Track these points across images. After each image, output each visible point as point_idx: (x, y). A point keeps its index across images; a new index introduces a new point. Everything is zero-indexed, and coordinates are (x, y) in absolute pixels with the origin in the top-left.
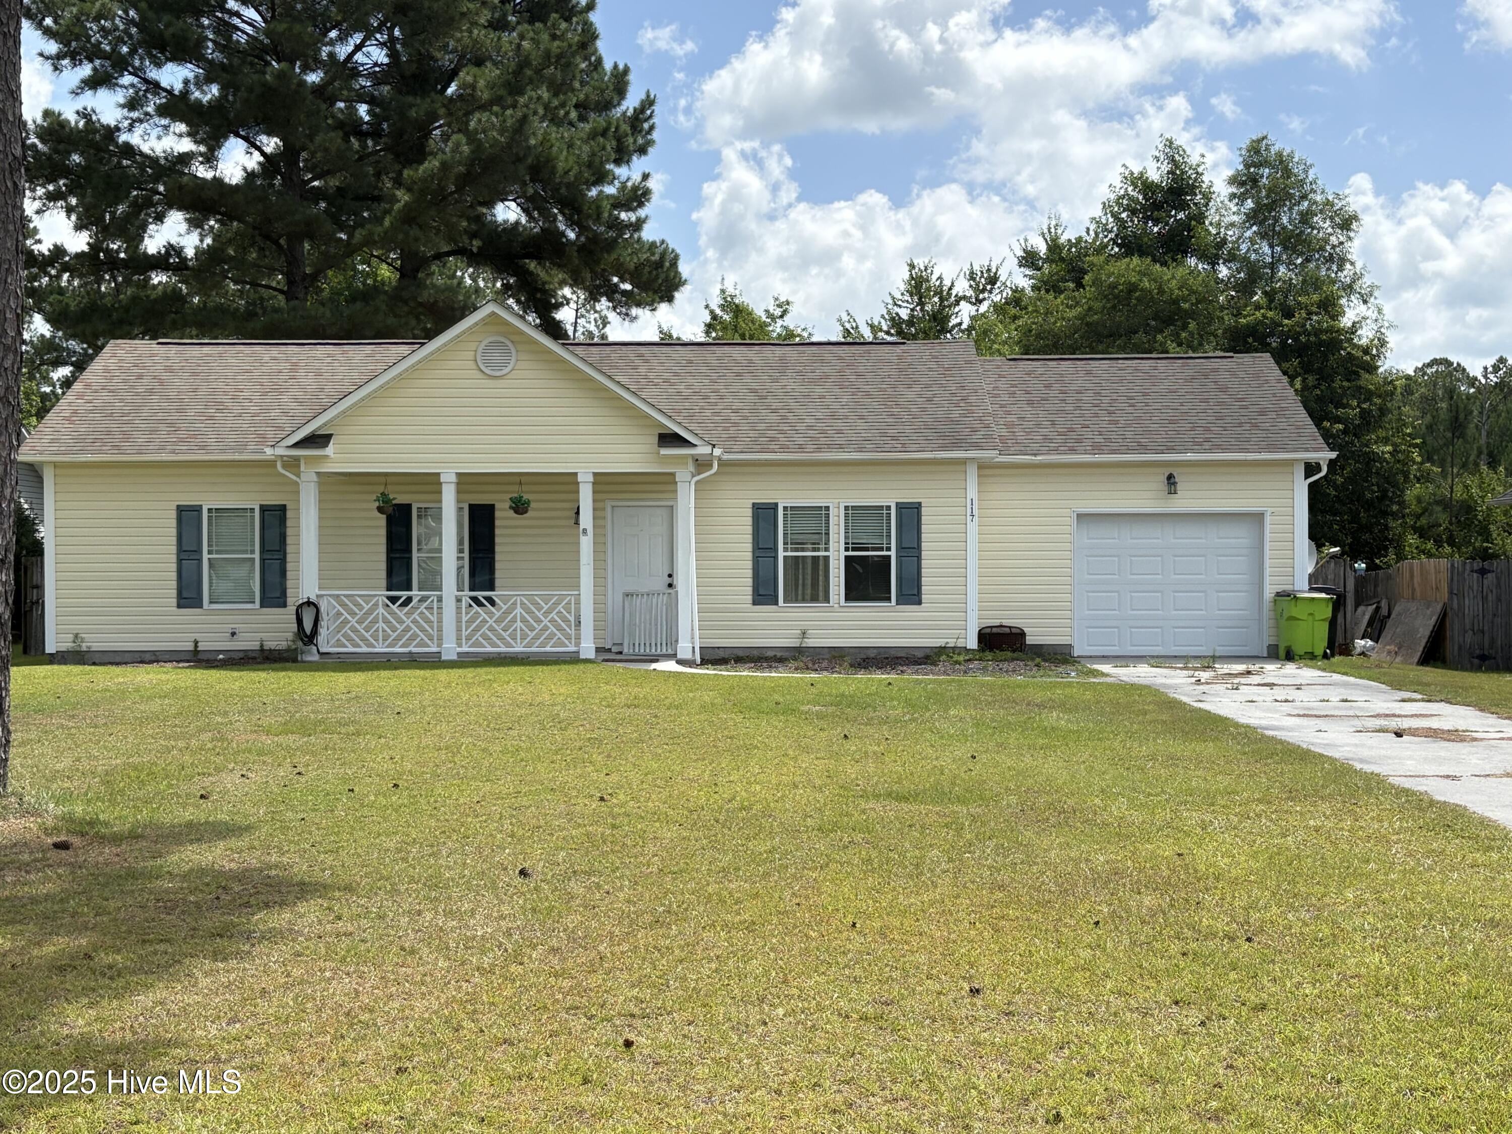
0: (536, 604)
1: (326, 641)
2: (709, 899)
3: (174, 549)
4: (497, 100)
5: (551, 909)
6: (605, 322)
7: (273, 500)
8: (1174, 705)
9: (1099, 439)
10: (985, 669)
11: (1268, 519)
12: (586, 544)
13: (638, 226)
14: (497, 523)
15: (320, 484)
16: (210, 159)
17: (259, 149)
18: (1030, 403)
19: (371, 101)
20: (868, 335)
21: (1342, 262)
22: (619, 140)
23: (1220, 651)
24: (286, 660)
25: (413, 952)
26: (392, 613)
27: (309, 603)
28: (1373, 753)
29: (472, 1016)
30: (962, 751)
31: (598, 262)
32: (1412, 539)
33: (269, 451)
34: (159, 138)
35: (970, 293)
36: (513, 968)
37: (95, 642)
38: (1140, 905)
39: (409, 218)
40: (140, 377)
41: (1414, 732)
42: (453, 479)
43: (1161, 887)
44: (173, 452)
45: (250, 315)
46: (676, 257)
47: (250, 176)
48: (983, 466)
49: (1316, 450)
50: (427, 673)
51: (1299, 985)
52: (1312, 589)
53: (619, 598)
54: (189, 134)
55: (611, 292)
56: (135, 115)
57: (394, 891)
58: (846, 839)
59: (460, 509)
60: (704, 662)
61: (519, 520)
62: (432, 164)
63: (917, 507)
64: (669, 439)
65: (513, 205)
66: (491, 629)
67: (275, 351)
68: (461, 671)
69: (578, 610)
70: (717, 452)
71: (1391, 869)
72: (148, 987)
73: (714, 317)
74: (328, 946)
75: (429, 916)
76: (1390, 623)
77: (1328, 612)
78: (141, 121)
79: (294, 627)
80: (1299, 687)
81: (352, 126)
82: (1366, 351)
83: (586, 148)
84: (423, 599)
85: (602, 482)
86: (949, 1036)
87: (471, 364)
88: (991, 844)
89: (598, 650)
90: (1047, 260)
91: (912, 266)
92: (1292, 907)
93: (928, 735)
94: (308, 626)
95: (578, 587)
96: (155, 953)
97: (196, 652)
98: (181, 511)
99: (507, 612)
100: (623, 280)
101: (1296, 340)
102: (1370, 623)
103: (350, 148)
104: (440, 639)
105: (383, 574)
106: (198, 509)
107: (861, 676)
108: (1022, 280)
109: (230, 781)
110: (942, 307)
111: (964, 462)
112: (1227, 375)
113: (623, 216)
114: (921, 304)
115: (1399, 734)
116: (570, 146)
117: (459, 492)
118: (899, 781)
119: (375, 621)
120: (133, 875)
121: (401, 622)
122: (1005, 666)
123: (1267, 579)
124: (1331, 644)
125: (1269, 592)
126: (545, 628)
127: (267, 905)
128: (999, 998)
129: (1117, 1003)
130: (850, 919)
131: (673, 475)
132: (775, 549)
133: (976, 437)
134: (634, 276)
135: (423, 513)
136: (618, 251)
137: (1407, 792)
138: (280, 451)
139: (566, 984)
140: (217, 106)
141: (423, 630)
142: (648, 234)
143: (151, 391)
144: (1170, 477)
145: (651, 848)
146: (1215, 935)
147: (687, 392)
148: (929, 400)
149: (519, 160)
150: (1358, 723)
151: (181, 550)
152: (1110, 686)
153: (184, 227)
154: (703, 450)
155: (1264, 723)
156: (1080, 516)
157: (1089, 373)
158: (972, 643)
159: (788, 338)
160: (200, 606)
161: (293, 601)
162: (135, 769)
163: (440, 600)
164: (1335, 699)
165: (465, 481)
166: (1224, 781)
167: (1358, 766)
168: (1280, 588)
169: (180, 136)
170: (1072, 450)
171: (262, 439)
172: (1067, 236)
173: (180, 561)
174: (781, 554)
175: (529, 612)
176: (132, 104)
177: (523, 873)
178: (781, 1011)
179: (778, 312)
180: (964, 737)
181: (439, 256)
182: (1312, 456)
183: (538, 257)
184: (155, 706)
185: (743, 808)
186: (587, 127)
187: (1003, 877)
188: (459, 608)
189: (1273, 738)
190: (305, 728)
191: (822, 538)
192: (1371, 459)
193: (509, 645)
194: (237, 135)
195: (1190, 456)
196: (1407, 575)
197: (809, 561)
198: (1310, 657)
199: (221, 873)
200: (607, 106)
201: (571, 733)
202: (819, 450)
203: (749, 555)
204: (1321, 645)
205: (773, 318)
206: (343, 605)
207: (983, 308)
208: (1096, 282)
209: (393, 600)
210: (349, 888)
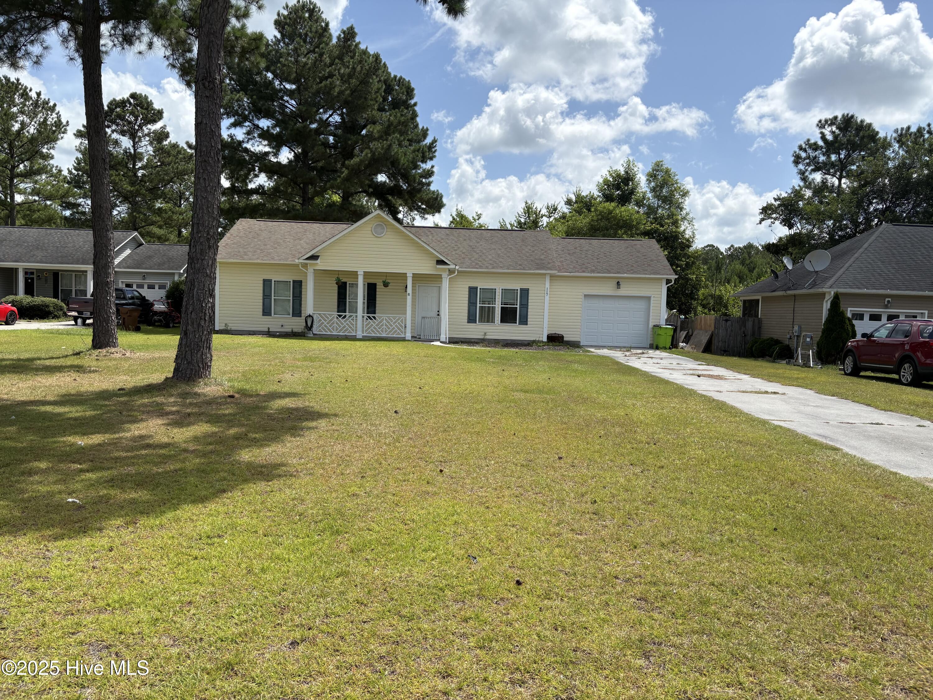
0: (390, 319)
1: (315, 330)
2: (463, 423)
3: (262, 295)
4: (381, 137)
5: (407, 424)
6: (414, 219)
7: (297, 278)
8: (618, 363)
9: (593, 268)
10: (549, 348)
11: (652, 299)
12: (409, 299)
13: (429, 184)
14: (377, 290)
15: (314, 273)
16: (276, 155)
17: (294, 151)
18: (569, 254)
19: (334, 135)
20: (509, 227)
21: (681, 209)
22: (423, 153)
23: (633, 345)
24: (301, 336)
25: (361, 437)
26: (340, 321)
27: (310, 316)
28: (691, 382)
29: (385, 460)
30: (546, 376)
31: (414, 197)
32: (700, 308)
33: (297, 261)
34: (258, 146)
35: (547, 214)
36: (397, 444)
37: (233, 326)
38: (614, 431)
39: (347, 179)
40: (250, 232)
41: (704, 376)
42: (362, 273)
43: (622, 425)
44: (262, 260)
45: (289, 212)
46: (442, 197)
47: (290, 162)
48: (552, 277)
49: (670, 275)
50: (352, 342)
51: (674, 460)
52: (666, 324)
53: (420, 319)
54: (268, 145)
55: (418, 209)
56: (249, 137)
57: (351, 417)
58: (508, 405)
59: (364, 285)
60: (450, 343)
61: (386, 289)
62: (356, 160)
63: (527, 290)
64: (440, 262)
65: (384, 175)
66: (374, 328)
67: (299, 225)
68: (364, 342)
69: (406, 322)
70: (457, 267)
71: (701, 422)
72: (269, 446)
73: (454, 219)
74: (331, 435)
75: (365, 425)
76: (692, 338)
77: (672, 333)
78: (252, 139)
79: (305, 324)
80: (661, 359)
81: (326, 144)
82: (688, 240)
83: (411, 156)
84: (350, 317)
85: (416, 277)
86: (553, 473)
87: (370, 232)
88: (559, 409)
89: (412, 337)
90: (576, 202)
91: (526, 203)
92: (669, 434)
93: (532, 370)
94: (309, 324)
95: (406, 314)
96: (270, 434)
97: (269, 332)
98: (265, 281)
99: (380, 322)
100: (422, 204)
101: (664, 235)
102: (685, 338)
103: (326, 152)
104: (356, 331)
105: (336, 307)
106: (270, 281)
107: (506, 349)
108: (565, 209)
109: (287, 376)
110: (536, 218)
111: (545, 274)
112: (639, 246)
113: (424, 180)
114: (529, 217)
115: (699, 376)
116: (405, 154)
117: (364, 278)
118: (524, 386)
119: (333, 323)
120: (258, 407)
121: (342, 324)
122: (557, 348)
123: (651, 320)
124: (672, 344)
125: (651, 325)
126: (394, 328)
127: (307, 419)
128: (569, 461)
129: (611, 464)
130: (512, 432)
131: (441, 275)
132: (476, 303)
133: (549, 266)
134: (427, 203)
135: (352, 285)
136: (422, 193)
137: (704, 396)
138: (301, 261)
139: (417, 450)
140: (279, 135)
141: (350, 327)
142: (433, 188)
143: (254, 238)
144: (618, 282)
145: (439, 406)
146: (642, 442)
147: (446, 245)
148: (533, 252)
149: (387, 159)
150: (685, 372)
151: (264, 295)
152: (595, 356)
153: (266, 179)
154: (452, 266)
155: (651, 370)
156: (585, 296)
157: (590, 244)
158: (545, 339)
159: (480, 228)
160: (271, 315)
161: (304, 315)
162: (253, 371)
163: (356, 317)
164: (675, 363)
165: (366, 274)
166: (639, 390)
167: (686, 387)
168: (655, 324)
169: (265, 146)
170: (584, 272)
171: (294, 256)
172: (584, 194)
173: (264, 299)
174: (478, 305)
175: (389, 323)
176: (248, 133)
177: (396, 412)
178: (493, 462)
179: (477, 218)
180: (545, 372)
181: (356, 193)
182: (669, 277)
183: (393, 195)
184: (257, 350)
185: (470, 393)
186: (412, 148)
187: (566, 420)
188: (363, 320)
189: (655, 376)
190: (311, 359)
191: (493, 300)
192: (688, 279)
193: (380, 334)
194: (286, 146)
195: (625, 275)
196: (699, 321)
197: (487, 309)
198: (664, 348)
199: (288, 409)
200: (419, 141)
201: (405, 365)
202: (493, 268)
203: (467, 305)
204: (668, 345)
205: (474, 219)
206: (322, 317)
207: (551, 219)
208: (596, 210)
209: (340, 316)
210: (336, 415)
